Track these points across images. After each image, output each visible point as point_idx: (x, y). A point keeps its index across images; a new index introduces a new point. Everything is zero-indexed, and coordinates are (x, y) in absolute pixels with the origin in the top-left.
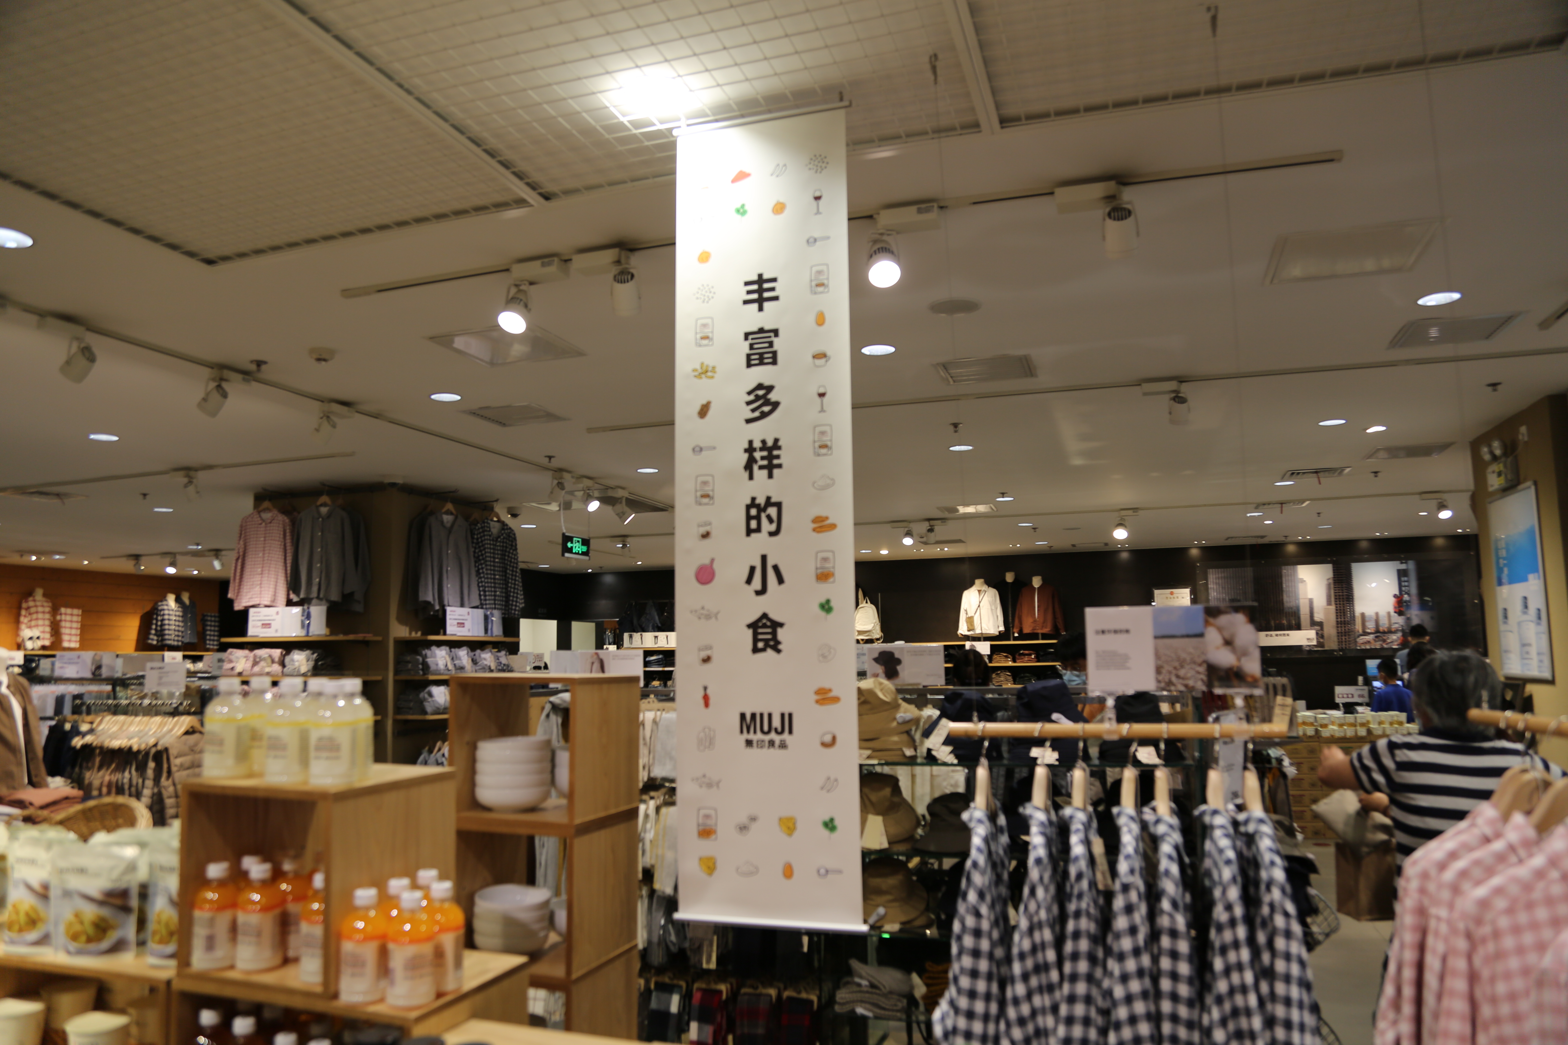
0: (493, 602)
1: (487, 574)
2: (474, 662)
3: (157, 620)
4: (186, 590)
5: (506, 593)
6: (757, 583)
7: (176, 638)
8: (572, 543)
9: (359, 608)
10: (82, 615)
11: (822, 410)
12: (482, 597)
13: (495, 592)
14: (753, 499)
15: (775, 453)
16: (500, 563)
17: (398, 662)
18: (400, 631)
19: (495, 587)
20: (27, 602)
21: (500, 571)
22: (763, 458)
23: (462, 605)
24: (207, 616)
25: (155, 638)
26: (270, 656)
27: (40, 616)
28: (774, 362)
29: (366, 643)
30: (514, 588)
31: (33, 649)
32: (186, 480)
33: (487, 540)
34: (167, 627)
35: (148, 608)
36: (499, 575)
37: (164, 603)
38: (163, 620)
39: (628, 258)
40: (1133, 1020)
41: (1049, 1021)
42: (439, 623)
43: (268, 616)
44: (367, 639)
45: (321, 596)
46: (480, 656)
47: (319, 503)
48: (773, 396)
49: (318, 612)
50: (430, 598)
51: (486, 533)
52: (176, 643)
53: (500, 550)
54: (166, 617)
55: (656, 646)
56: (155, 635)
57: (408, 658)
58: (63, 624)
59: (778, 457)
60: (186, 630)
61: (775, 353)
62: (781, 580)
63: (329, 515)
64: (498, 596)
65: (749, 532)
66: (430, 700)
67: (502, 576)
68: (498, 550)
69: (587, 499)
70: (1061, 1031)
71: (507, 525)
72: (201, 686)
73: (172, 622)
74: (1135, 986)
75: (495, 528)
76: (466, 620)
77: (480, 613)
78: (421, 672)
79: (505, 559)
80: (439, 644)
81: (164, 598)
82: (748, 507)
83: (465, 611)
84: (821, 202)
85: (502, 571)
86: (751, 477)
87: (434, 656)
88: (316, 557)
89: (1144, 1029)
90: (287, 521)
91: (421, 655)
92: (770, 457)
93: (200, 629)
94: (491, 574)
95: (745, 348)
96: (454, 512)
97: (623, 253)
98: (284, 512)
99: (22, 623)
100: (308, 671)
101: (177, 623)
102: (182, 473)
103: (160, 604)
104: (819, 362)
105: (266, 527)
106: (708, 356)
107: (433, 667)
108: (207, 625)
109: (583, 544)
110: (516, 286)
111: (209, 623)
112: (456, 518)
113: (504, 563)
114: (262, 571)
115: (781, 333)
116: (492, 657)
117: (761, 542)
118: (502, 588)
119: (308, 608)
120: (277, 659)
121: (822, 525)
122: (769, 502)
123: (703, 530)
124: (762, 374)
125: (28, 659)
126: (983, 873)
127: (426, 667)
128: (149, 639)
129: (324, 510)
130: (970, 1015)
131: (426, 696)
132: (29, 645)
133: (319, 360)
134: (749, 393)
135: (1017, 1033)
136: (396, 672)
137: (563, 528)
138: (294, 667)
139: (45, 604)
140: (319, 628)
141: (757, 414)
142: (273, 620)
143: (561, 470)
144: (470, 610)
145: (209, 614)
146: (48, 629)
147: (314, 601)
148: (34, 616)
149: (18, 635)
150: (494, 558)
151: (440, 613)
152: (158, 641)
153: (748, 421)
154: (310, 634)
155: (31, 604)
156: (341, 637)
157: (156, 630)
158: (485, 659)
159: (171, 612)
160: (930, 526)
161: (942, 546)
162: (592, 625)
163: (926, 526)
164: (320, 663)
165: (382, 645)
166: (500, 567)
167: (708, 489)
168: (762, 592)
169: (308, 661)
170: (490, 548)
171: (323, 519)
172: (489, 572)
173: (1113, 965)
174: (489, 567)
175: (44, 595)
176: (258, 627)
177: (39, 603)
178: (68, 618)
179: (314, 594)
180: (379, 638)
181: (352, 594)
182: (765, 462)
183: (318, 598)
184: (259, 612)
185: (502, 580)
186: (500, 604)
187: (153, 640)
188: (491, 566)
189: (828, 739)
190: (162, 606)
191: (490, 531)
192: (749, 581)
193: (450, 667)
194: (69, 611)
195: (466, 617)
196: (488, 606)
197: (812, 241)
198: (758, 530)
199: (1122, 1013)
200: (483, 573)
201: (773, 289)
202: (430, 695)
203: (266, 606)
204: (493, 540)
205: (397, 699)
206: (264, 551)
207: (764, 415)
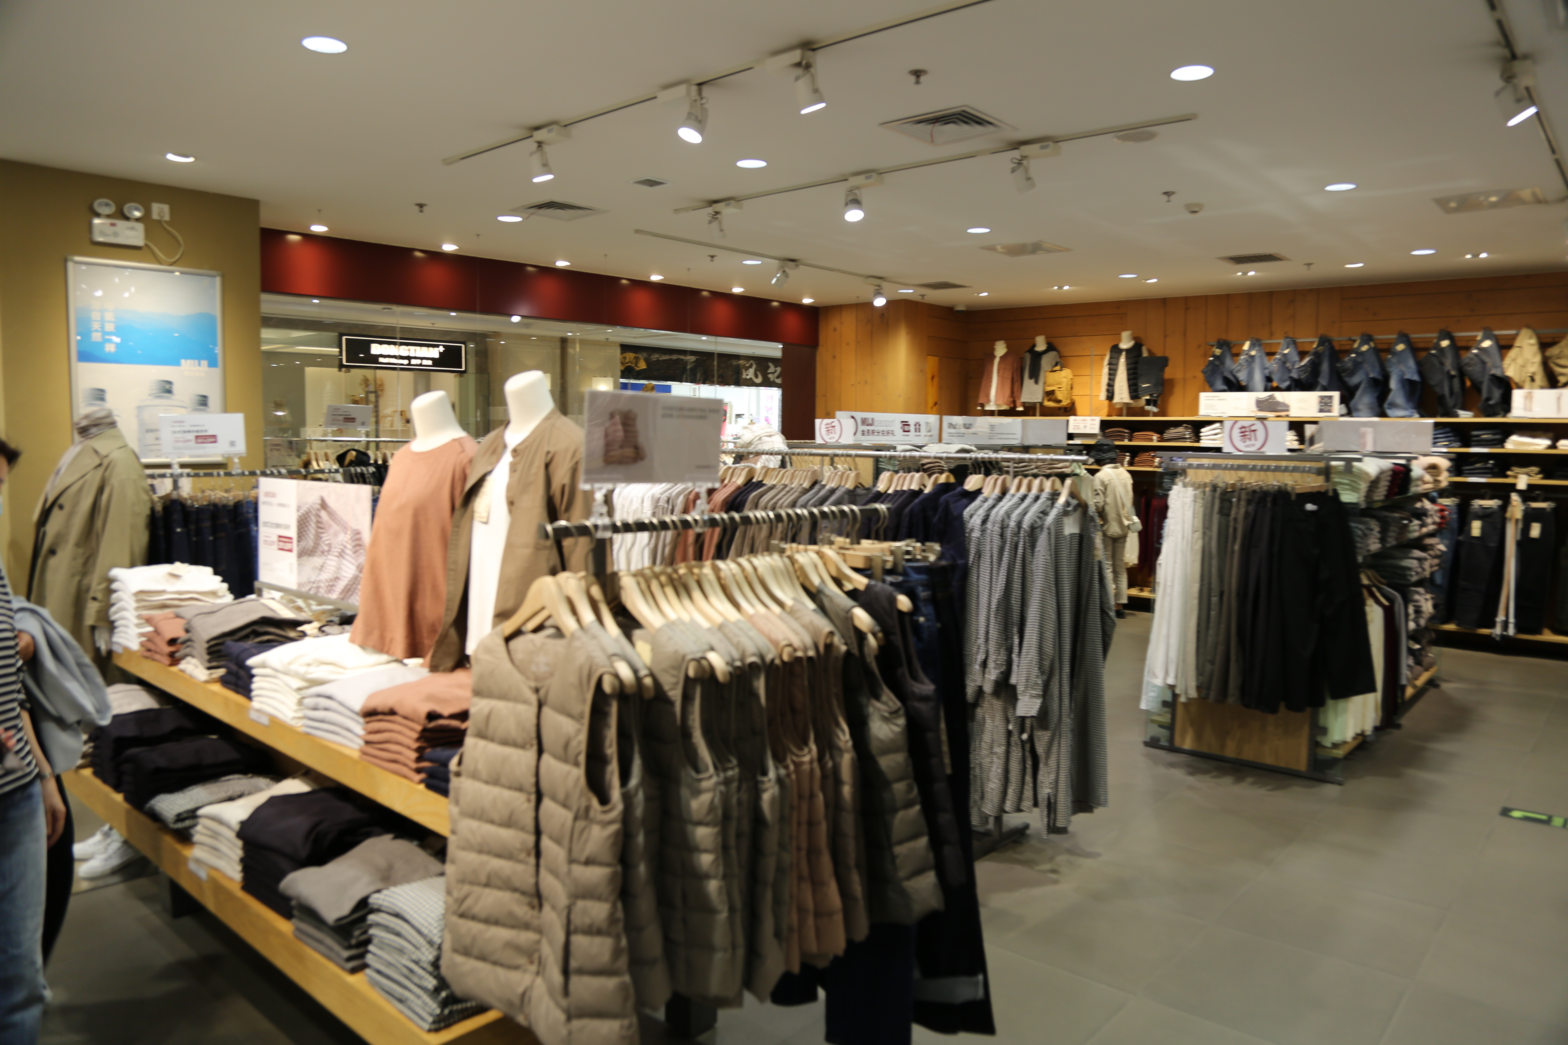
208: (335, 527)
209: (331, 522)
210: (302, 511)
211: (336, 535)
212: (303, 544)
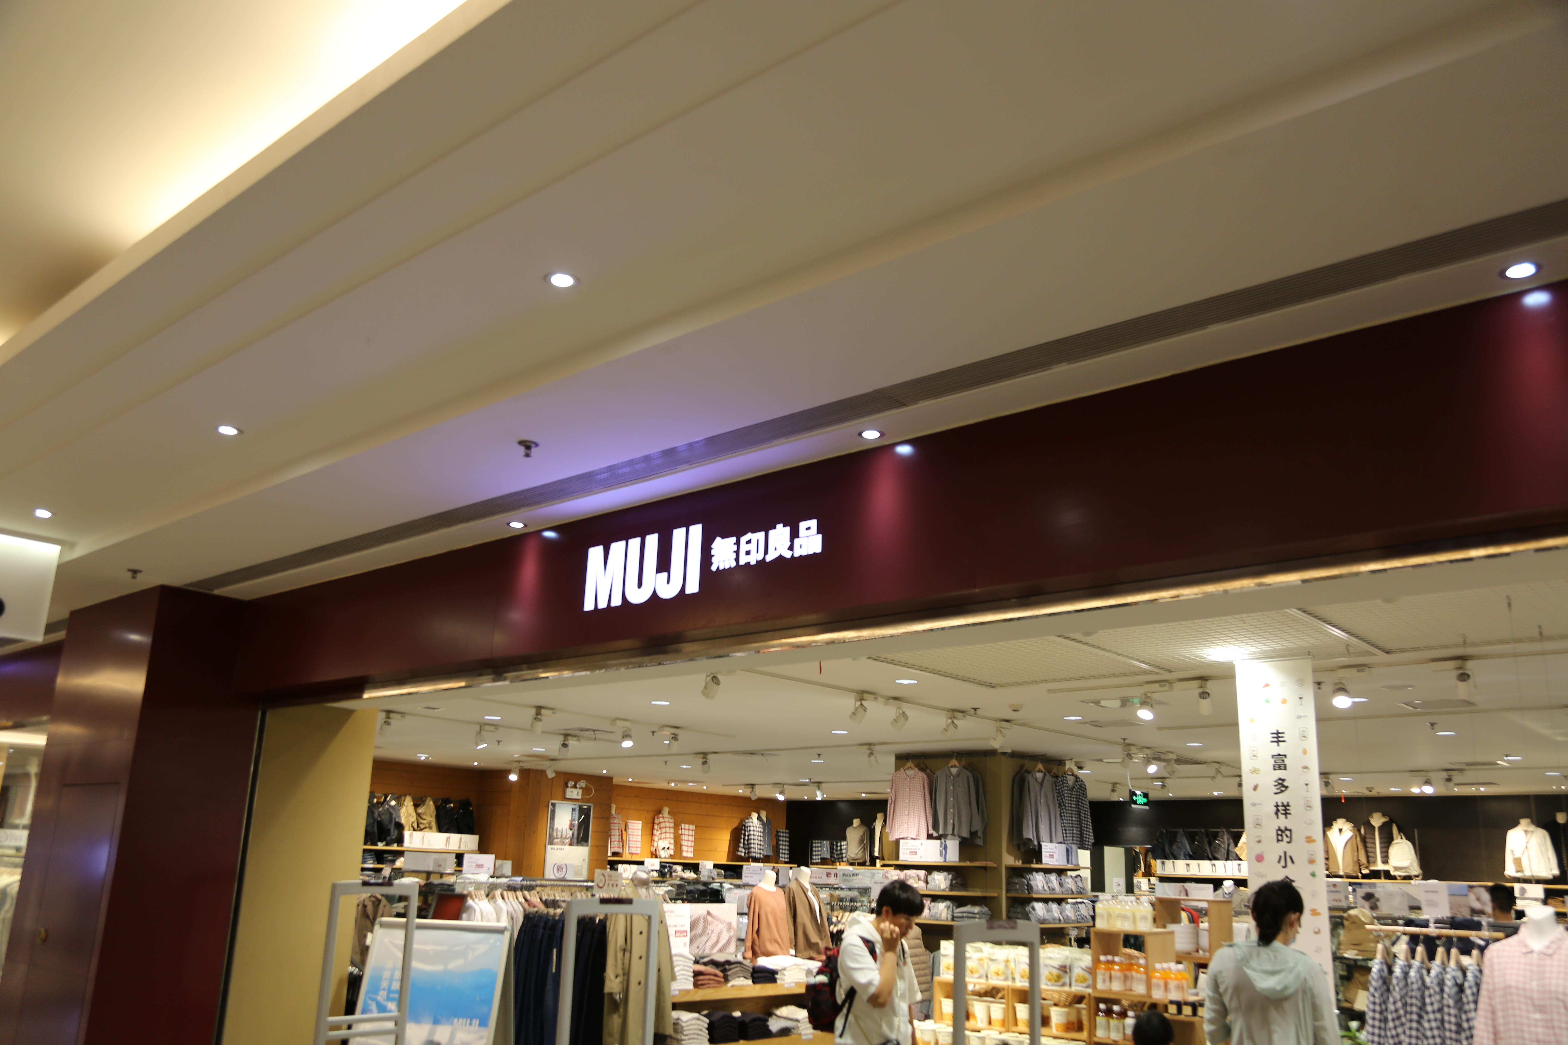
0: (1071, 838)
1: (1067, 817)
2: (1061, 885)
3: (745, 835)
4: (764, 809)
5: (1081, 831)
6: (1283, 863)
7: (759, 851)
8: (1136, 796)
9: (980, 842)
10: (696, 831)
11: (1308, 791)
12: (1065, 835)
13: (1073, 830)
14: (1279, 827)
15: (1288, 808)
16: (1075, 808)
17: (1008, 883)
18: (1010, 860)
19: (1072, 827)
20: (658, 818)
21: (1075, 814)
22: (1283, 810)
23: (1051, 841)
24: (780, 832)
25: (743, 850)
26: (918, 876)
27: (668, 830)
28: (1285, 769)
29: (985, 868)
30: (1087, 828)
31: (665, 858)
32: (869, 751)
33: (1066, 790)
34: (752, 841)
35: (736, 824)
36: (1075, 817)
37: (750, 820)
38: (749, 835)
39: (1206, 684)
40: (1433, 1037)
41: (1402, 1037)
42: (1037, 854)
43: (915, 846)
44: (988, 865)
45: (956, 833)
46: (1065, 881)
47: (950, 765)
48: (1285, 784)
49: (953, 845)
50: (1031, 837)
51: (1065, 785)
52: (758, 856)
53: (1075, 798)
54: (752, 833)
55: (1188, 873)
56: (744, 848)
57: (1016, 881)
58: (683, 837)
59: (1289, 810)
60: (765, 844)
61: (1285, 765)
62: (1293, 862)
63: (958, 774)
64: (1075, 834)
65: (1278, 841)
66: (1033, 912)
67: (1077, 818)
68: (1073, 798)
69: (1147, 764)
70: (1407, 1040)
71: (1079, 778)
72: (840, 895)
73: (756, 837)
74: (1434, 1024)
75: (1071, 780)
76: (1054, 852)
77: (1063, 847)
78: (1026, 892)
79: (1079, 805)
80: (1038, 870)
81: (749, 816)
82: (1277, 830)
83: (1053, 845)
84: (1302, 700)
85: (1077, 814)
86: (1278, 818)
87: (1035, 880)
88: (950, 805)
89: (1438, 1041)
90: (925, 776)
91: (1026, 878)
92: (1286, 810)
93: (775, 843)
94: (1069, 817)
95: (1272, 762)
96: (1044, 771)
97: (1204, 682)
98: (922, 769)
99: (656, 835)
100: (947, 887)
101: (759, 838)
102: (866, 747)
103: (747, 821)
104: (1305, 770)
105: (910, 781)
106: (1256, 764)
107: (1035, 888)
108: (780, 840)
109: (1144, 797)
110: (1145, 694)
111: (781, 838)
112: (1045, 775)
113: (1078, 808)
114: (909, 813)
115: (1288, 756)
116: (1073, 881)
117: (1283, 846)
118: (1078, 828)
119: (945, 842)
120: (922, 878)
121: (1310, 840)
122: (1286, 829)
123: (1258, 839)
124: (1280, 774)
125: (663, 866)
126: (1377, 981)
127: (1030, 888)
128: (738, 851)
129: (954, 771)
130: (1373, 1034)
131: (1031, 909)
132: (663, 854)
133: (1015, 710)
134: (1275, 781)
135: (1391, 1041)
136: (1008, 891)
137: (1130, 785)
138: (935, 884)
139: (670, 820)
140: (953, 857)
141: (1279, 791)
142: (919, 849)
143: (1129, 745)
144: (1057, 845)
145: (781, 831)
146: (672, 841)
147: (949, 837)
148: (664, 830)
149: (652, 845)
150: (1071, 804)
151: (1037, 848)
152: (745, 853)
153: (1276, 793)
154: (947, 861)
155: (661, 820)
156: (968, 864)
157: (744, 844)
158: (1068, 883)
159: (755, 829)
160: (1449, 776)
161: (1477, 786)
162: (1123, 849)
163: (1444, 775)
164: (954, 882)
165: (996, 870)
166: (1075, 811)
167: (1259, 822)
168: (1285, 867)
169: (945, 880)
170: (1068, 797)
171: (953, 777)
172: (1068, 815)
173: (1426, 1017)
174: (1068, 812)
175: (669, 813)
176: (907, 853)
177: (666, 819)
178: (686, 832)
179: (950, 831)
180: (995, 865)
181: (976, 832)
182: (1284, 812)
183: (953, 834)
184: (907, 843)
185: (1077, 821)
186: (1076, 840)
187: (742, 852)
188: (1069, 810)
189: (1317, 930)
190: (748, 823)
191: (1067, 783)
192: (1279, 862)
193: (1046, 888)
194: (687, 826)
195: (1055, 850)
196: (1068, 842)
197: (1299, 717)
198: (1282, 840)
199: (1429, 1033)
200: (1064, 816)
201: (1282, 737)
202: (1034, 909)
203: (912, 839)
204: (1070, 790)
205: (1008, 911)
206: (909, 798)
207: (1282, 791)
208: (716, 922)
209: (713, 920)
210: (693, 919)
211: (717, 925)
212: (694, 932)
